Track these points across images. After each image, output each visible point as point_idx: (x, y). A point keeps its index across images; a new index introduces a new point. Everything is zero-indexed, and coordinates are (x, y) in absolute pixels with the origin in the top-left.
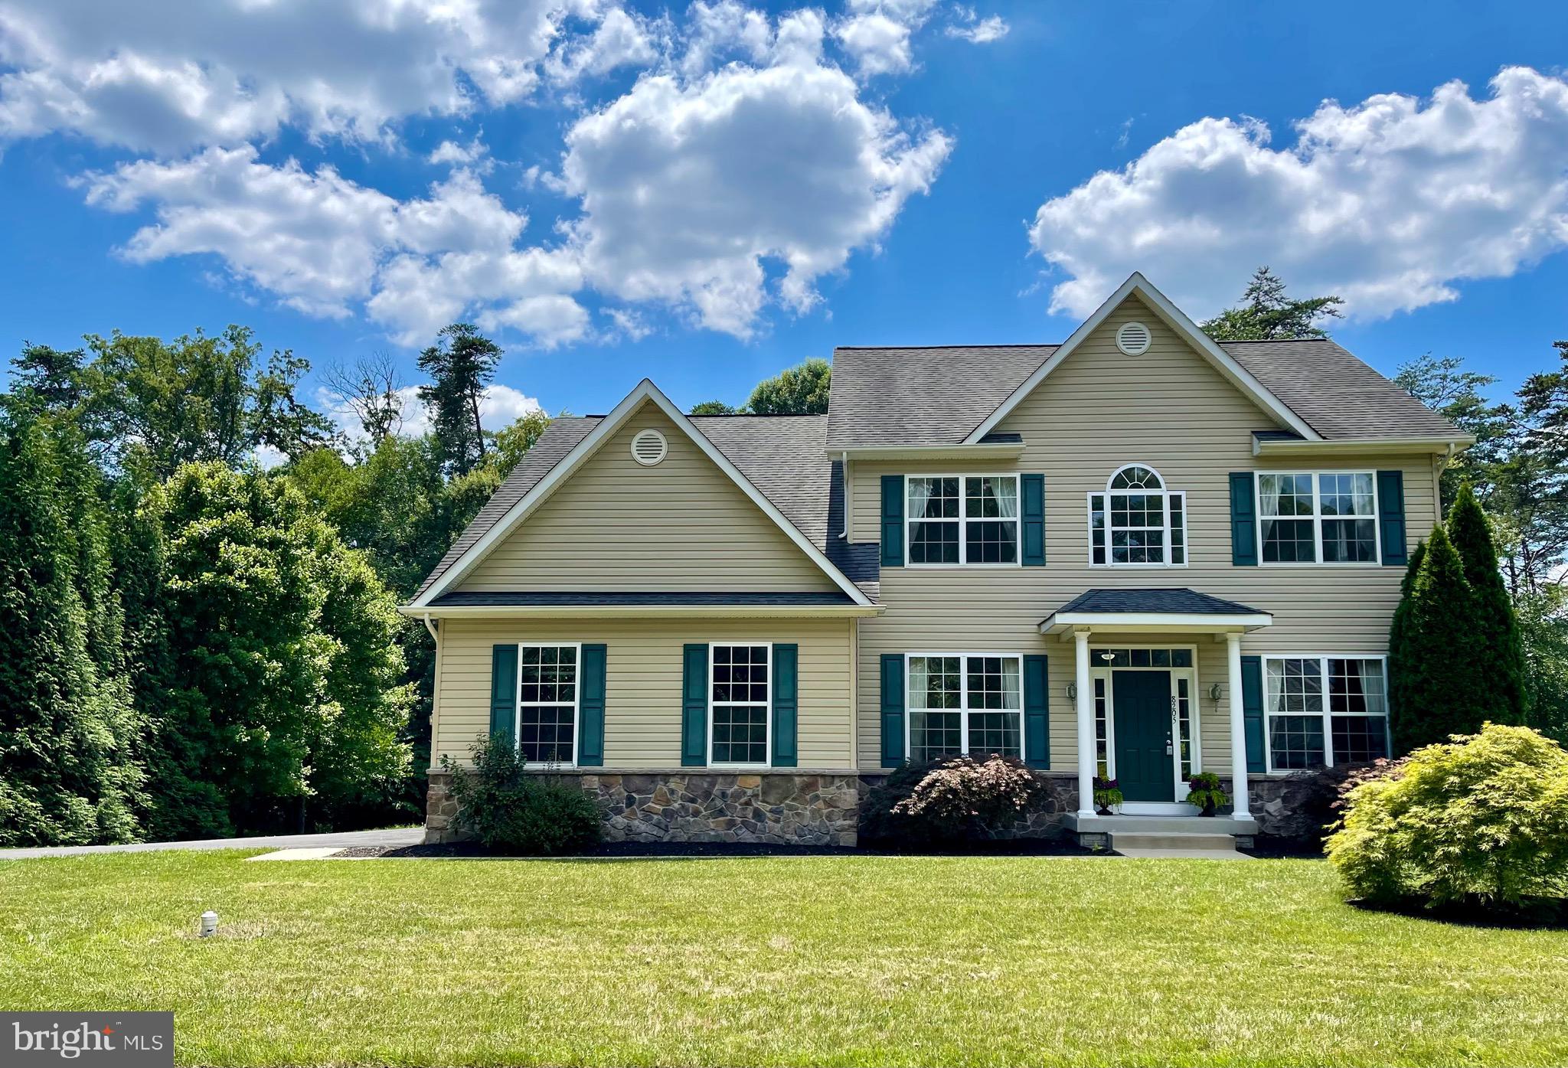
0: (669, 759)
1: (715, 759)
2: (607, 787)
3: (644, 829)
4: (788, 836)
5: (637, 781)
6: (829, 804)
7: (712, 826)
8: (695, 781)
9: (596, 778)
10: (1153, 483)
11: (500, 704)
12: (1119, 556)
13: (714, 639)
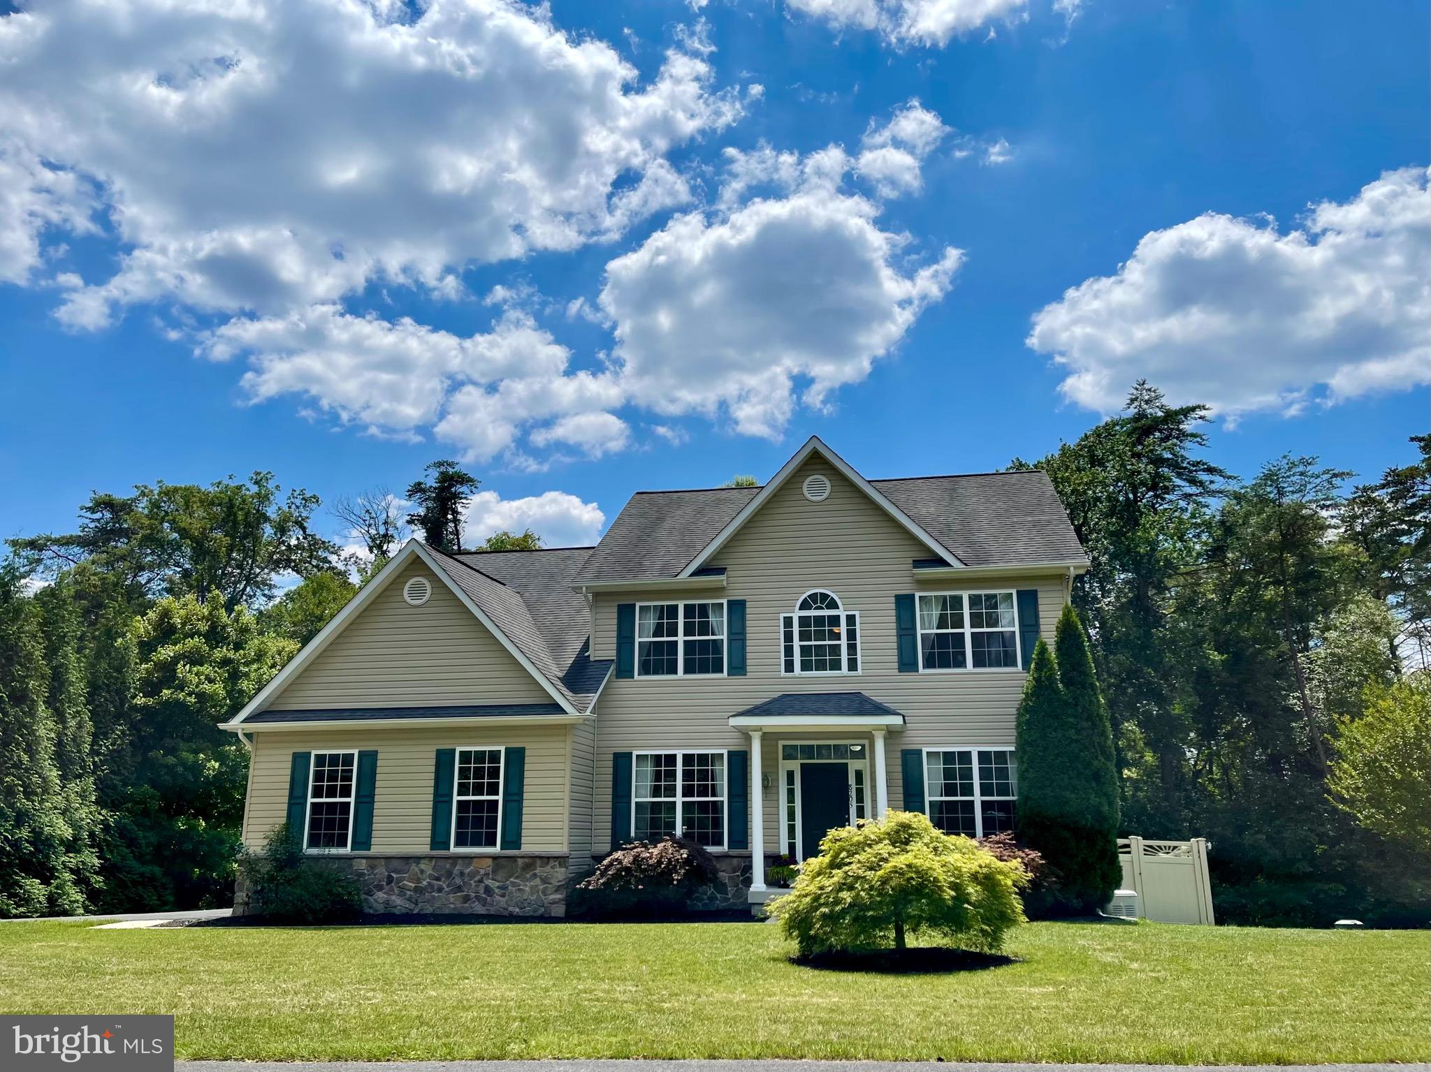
0: (421, 845)
1: (458, 844)
2: (372, 867)
3: (400, 904)
4: (511, 909)
5: (395, 863)
6: (545, 881)
7: (452, 900)
8: (441, 863)
9: (364, 861)
10: (833, 605)
11: (296, 801)
12: (806, 666)
13: (460, 745)
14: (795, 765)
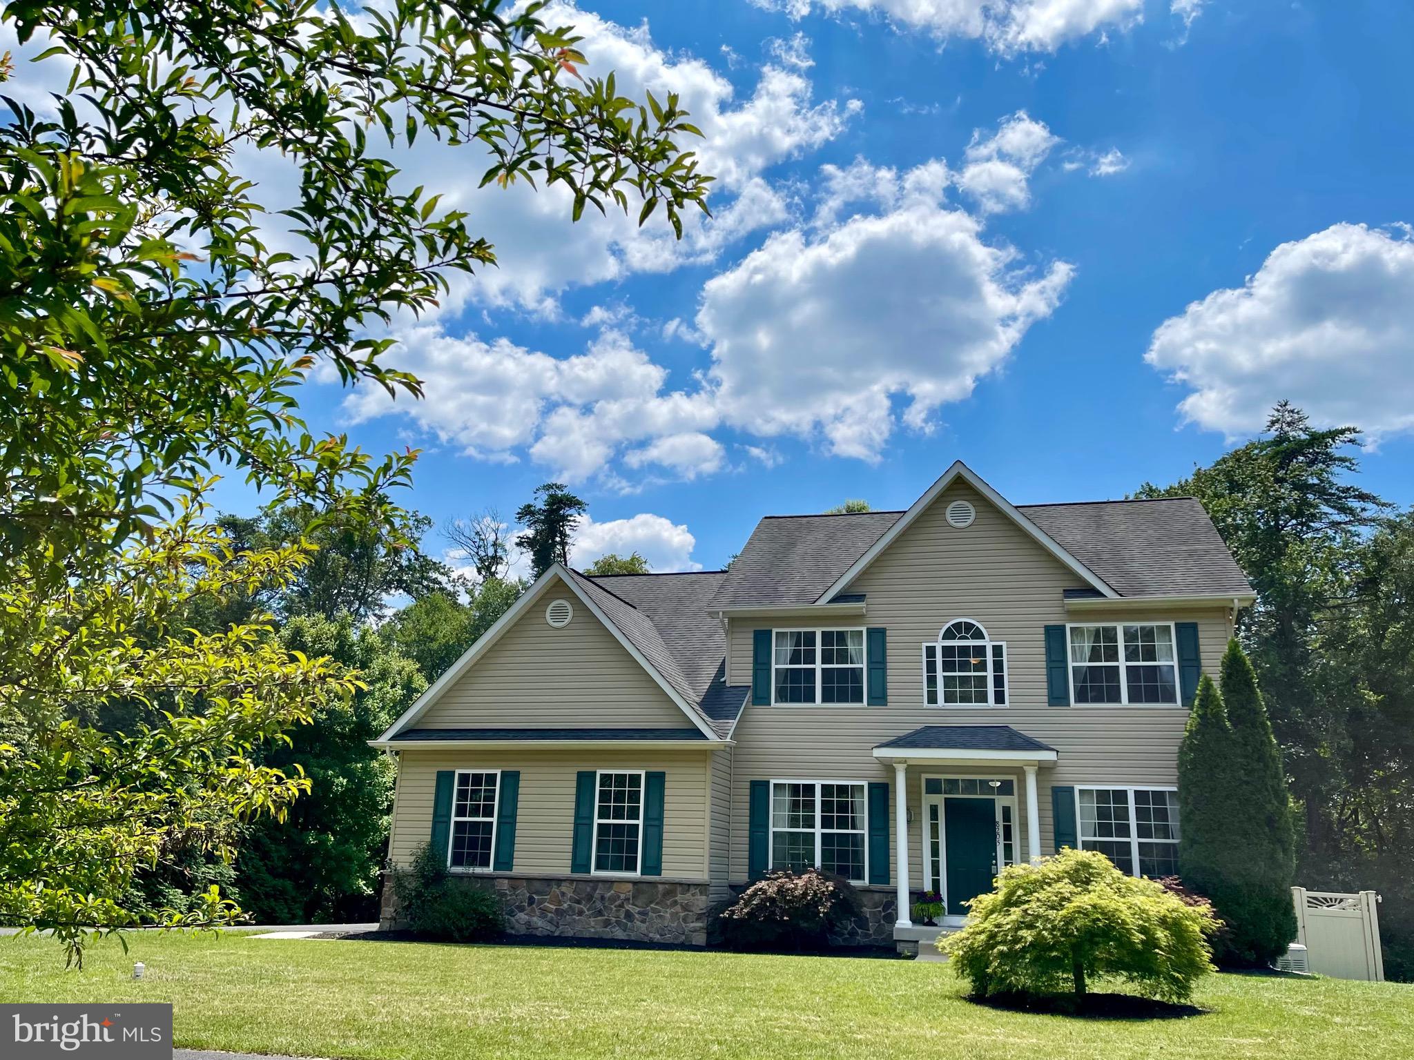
0: (561, 866)
1: (598, 867)
2: (514, 888)
3: (541, 925)
4: (651, 934)
5: (537, 885)
6: (686, 908)
7: (593, 924)
8: (582, 885)
9: (506, 881)
10: (979, 635)
11: (440, 818)
12: (949, 698)
13: (601, 767)
14: (939, 800)
